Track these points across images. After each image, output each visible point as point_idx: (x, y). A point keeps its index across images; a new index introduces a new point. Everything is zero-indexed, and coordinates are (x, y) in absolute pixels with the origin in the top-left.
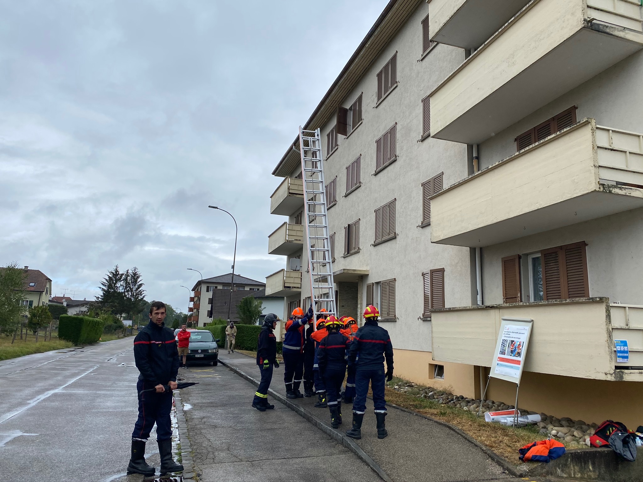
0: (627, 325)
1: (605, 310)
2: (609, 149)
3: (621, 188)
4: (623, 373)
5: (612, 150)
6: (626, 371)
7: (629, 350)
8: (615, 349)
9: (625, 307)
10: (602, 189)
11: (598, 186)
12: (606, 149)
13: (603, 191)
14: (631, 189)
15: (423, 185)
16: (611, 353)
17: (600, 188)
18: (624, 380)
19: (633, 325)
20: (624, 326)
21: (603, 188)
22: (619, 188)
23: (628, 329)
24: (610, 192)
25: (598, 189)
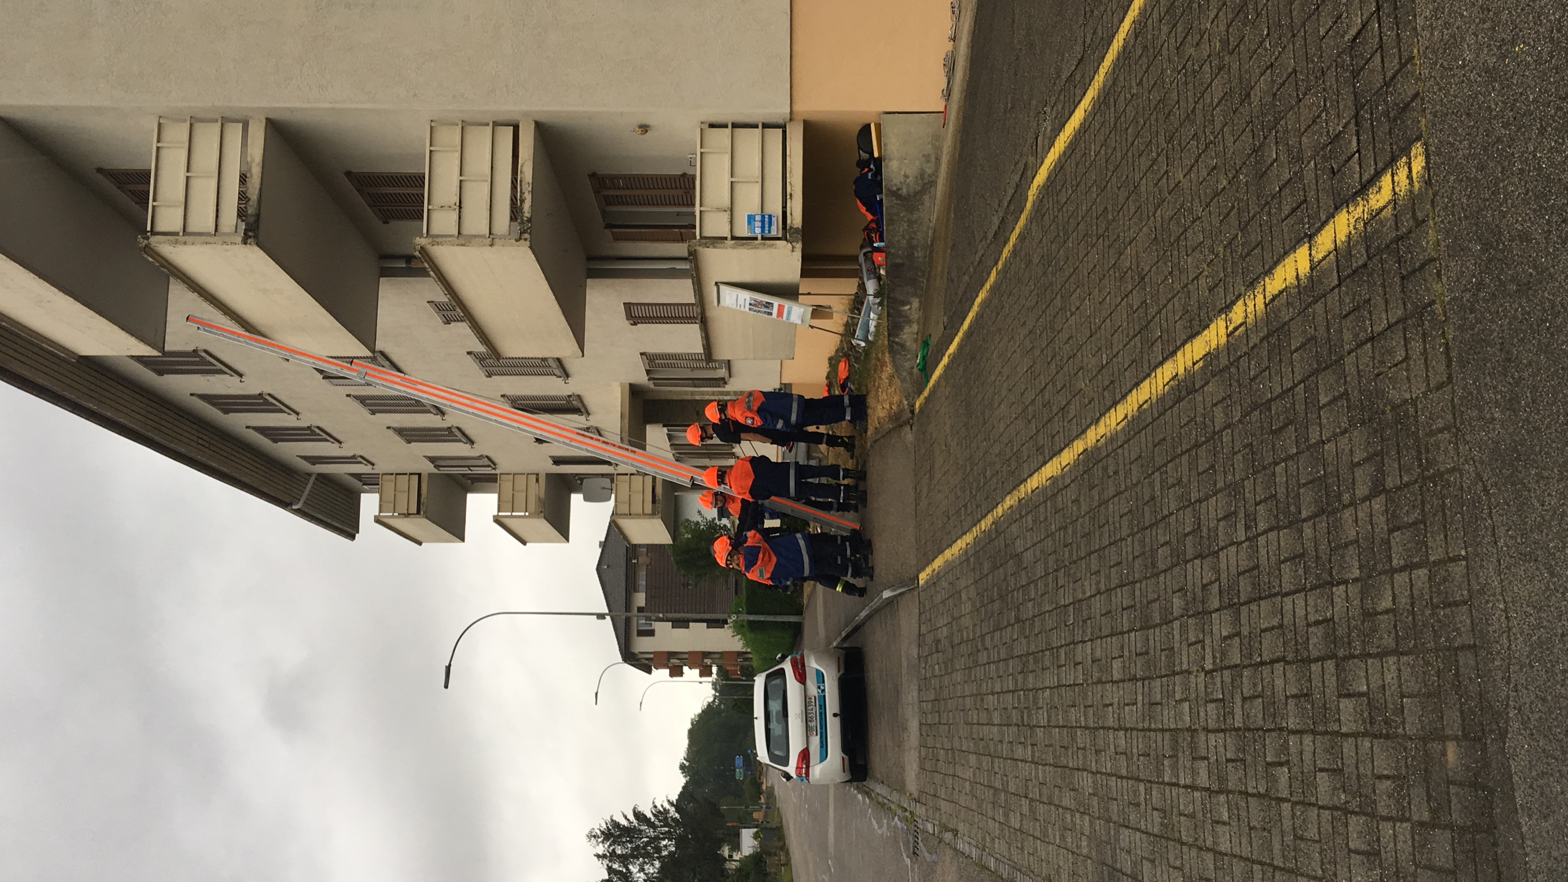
0: (725, 211)
1: (706, 249)
2: (460, 212)
3: (522, 201)
4: (791, 228)
5: (460, 207)
6: (789, 222)
7: (760, 212)
8: (760, 237)
9: (701, 211)
10: (527, 236)
11: (522, 241)
12: (460, 218)
13: (530, 234)
14: (521, 181)
15: (448, 322)
16: (764, 244)
17: (526, 240)
18: (800, 227)
19: (727, 202)
20: (726, 216)
21: (525, 232)
22: (521, 204)
23: (732, 210)
24: (529, 220)
25: (528, 243)
